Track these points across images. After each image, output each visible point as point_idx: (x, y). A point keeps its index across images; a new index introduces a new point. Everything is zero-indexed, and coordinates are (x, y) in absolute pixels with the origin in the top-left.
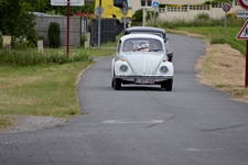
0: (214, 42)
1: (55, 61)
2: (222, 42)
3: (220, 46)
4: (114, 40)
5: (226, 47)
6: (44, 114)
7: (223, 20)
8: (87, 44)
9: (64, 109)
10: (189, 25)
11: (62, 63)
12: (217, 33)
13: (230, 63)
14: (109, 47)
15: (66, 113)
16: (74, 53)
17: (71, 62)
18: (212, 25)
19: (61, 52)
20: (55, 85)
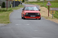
0: (41, 6)
1: (4, 11)
2: (43, 6)
3: (43, 7)
4: (18, 6)
5: (44, 7)
6: (2, 23)
7: (43, 1)
8: (12, 7)
9: (6, 22)
10: (36, 2)
11: (6, 11)
12: (42, 4)
13: (45, 11)
14: (17, 7)
15: (7, 23)
16: (8, 9)
17: (8, 11)
18: (41, 2)
19: (5, 9)
20: (4, 16)
